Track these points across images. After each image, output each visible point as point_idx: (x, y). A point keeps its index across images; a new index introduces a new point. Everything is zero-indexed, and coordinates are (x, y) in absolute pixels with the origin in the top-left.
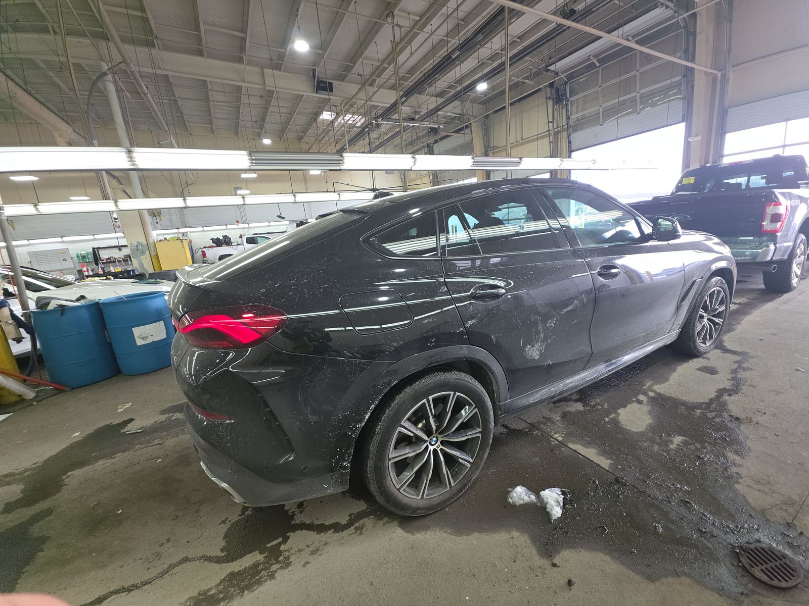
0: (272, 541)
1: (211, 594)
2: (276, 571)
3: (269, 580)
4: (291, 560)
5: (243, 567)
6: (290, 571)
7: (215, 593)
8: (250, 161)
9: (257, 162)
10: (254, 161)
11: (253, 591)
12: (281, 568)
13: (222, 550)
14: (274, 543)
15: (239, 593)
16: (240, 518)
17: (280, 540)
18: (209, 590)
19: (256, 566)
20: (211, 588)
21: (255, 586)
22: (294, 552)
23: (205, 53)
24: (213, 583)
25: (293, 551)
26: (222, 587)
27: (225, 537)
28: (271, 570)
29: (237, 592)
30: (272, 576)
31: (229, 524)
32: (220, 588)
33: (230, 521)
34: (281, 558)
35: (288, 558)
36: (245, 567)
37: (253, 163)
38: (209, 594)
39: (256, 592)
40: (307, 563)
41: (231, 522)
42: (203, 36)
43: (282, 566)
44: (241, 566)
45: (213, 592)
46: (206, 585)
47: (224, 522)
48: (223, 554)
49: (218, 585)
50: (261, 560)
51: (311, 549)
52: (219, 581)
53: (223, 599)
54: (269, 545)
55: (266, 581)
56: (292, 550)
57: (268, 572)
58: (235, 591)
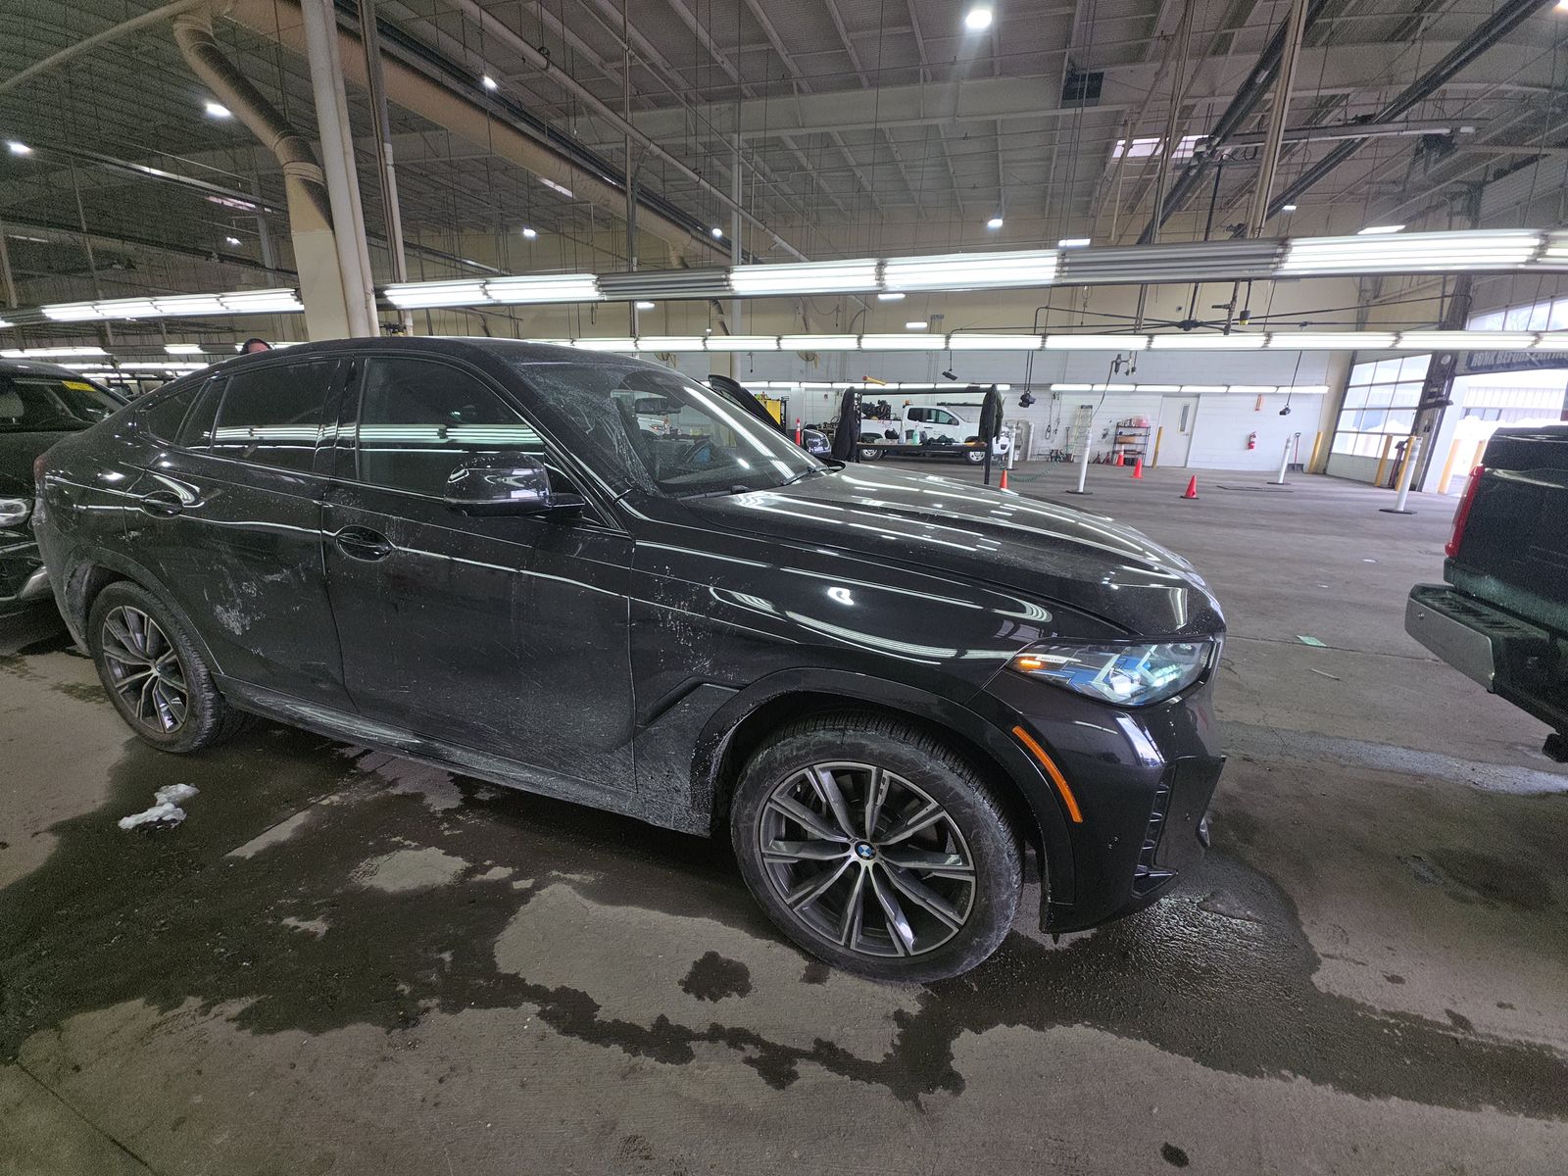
8: (1059, 269)
9: (1073, 268)
10: (1066, 268)
23: (864, 80)
37: (1064, 272)
42: (852, 52)
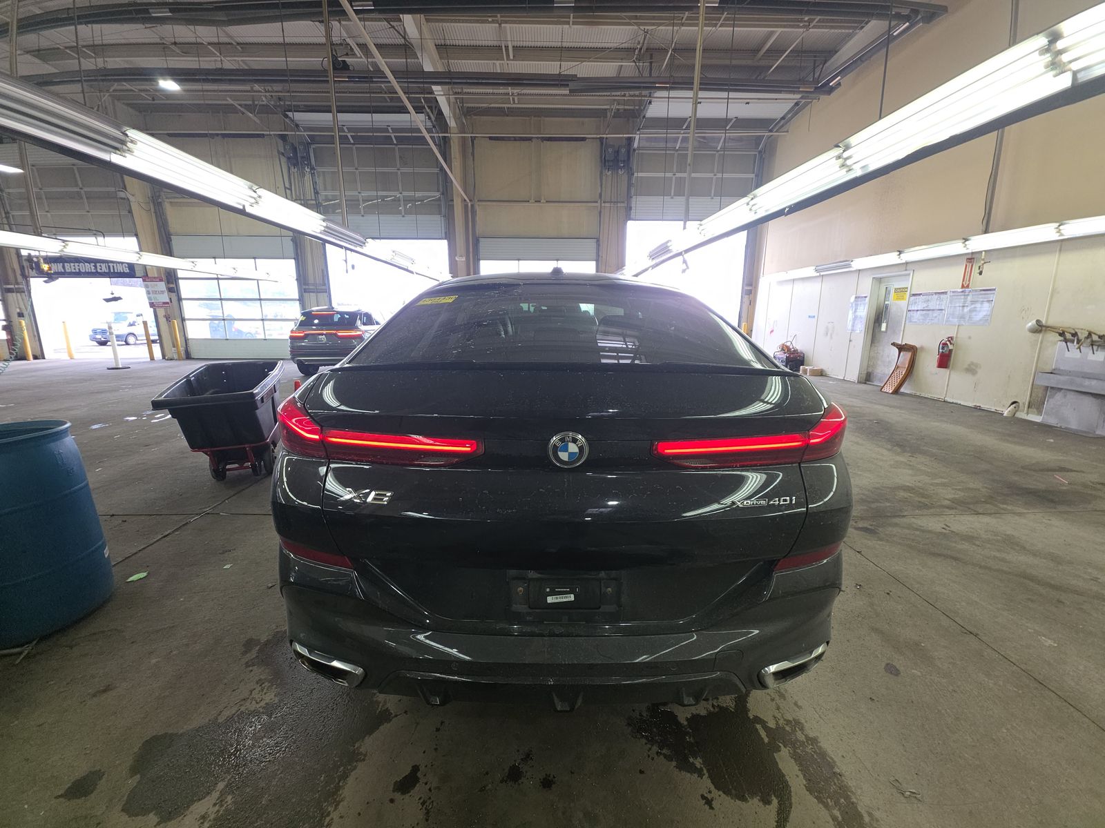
0: (760, 735)
1: (841, 815)
2: (806, 736)
3: (818, 744)
4: (791, 719)
5: (799, 773)
6: (806, 721)
7: (839, 810)
11: (834, 762)
12: (802, 729)
13: (767, 802)
14: (763, 734)
15: (838, 779)
16: (707, 775)
17: (758, 726)
18: (834, 819)
19: (797, 758)
20: (831, 816)
21: (827, 760)
22: (780, 714)
24: (824, 813)
25: (779, 716)
26: (829, 800)
27: (742, 798)
28: (805, 740)
29: (836, 781)
30: (814, 741)
31: (716, 793)
32: (830, 804)
33: (710, 792)
34: (788, 728)
35: (788, 722)
36: (799, 770)
38: (840, 819)
39: (835, 759)
40: (796, 704)
41: (712, 788)
43: (799, 728)
44: (797, 776)
45: (837, 813)
46: (827, 824)
47: (709, 802)
48: (775, 801)
49: (826, 806)
50: (789, 750)
51: (777, 698)
52: (821, 805)
53: (847, 798)
54: (766, 740)
55: (820, 748)
56: (776, 715)
57: (808, 743)
58: (835, 784)
